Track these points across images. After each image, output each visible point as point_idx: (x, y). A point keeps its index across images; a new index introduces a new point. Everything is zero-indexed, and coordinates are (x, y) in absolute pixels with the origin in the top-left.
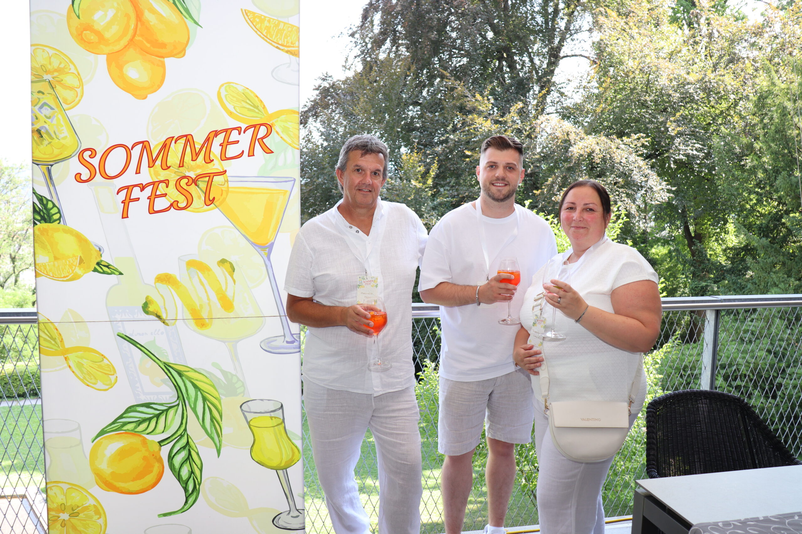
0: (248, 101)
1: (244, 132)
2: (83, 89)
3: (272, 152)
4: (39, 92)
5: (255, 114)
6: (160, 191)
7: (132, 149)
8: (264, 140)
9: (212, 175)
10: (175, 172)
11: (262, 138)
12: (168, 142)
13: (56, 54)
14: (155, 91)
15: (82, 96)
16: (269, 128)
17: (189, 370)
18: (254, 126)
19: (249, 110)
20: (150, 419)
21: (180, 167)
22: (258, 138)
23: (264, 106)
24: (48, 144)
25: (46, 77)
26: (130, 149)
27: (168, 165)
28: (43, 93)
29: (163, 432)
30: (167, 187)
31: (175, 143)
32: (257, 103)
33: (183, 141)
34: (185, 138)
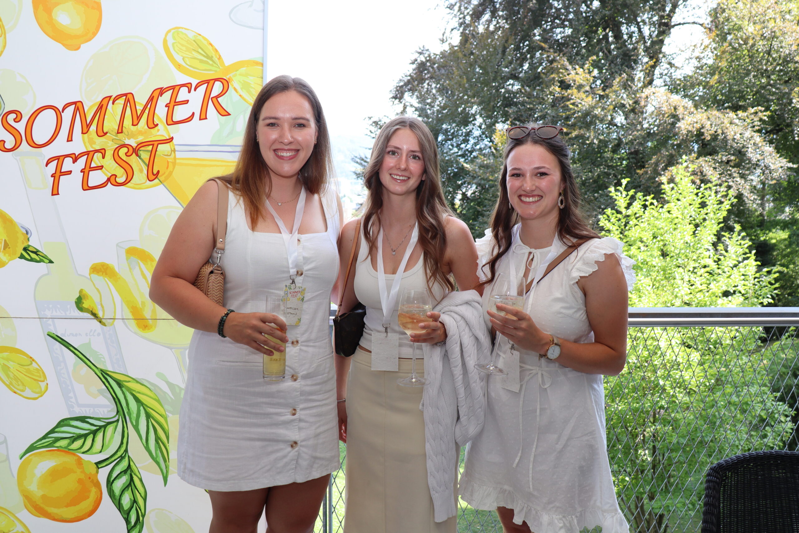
0: (200, 50)
1: (195, 90)
2: (5, 38)
3: (229, 114)
5: (208, 67)
6: (95, 163)
7: (63, 111)
8: (219, 99)
9: (156, 143)
10: (113, 140)
11: (217, 97)
12: (105, 103)
14: (90, 40)
15: (5, 46)
16: (226, 83)
17: (130, 379)
18: (207, 82)
19: (201, 61)
20: (85, 436)
21: (118, 133)
22: (212, 96)
23: (220, 56)
26: (61, 110)
27: (105, 131)
29: (101, 452)
30: (103, 157)
31: (113, 103)
32: (212, 53)
33: (122, 101)
34: (125, 97)
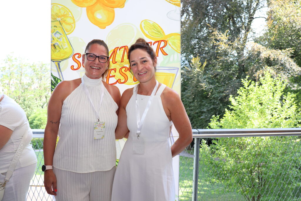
0: (155, 29)
1: (153, 45)
2: (75, 24)
3: (167, 55)
4: (55, 26)
5: (159, 36)
6: (112, 74)
8: (163, 49)
10: (119, 65)
11: (162, 48)
12: (116, 50)
13: (63, 8)
14: (109, 25)
15: (75, 28)
16: (166, 42)
18: (158, 41)
19: (156, 33)
21: (121, 62)
22: (160, 47)
23: (163, 31)
24: (59, 51)
25: (58, 19)
27: (116, 61)
28: (56, 27)
30: (115, 72)
31: (119, 50)
32: (160, 30)
33: (123, 49)
34: (124, 48)
